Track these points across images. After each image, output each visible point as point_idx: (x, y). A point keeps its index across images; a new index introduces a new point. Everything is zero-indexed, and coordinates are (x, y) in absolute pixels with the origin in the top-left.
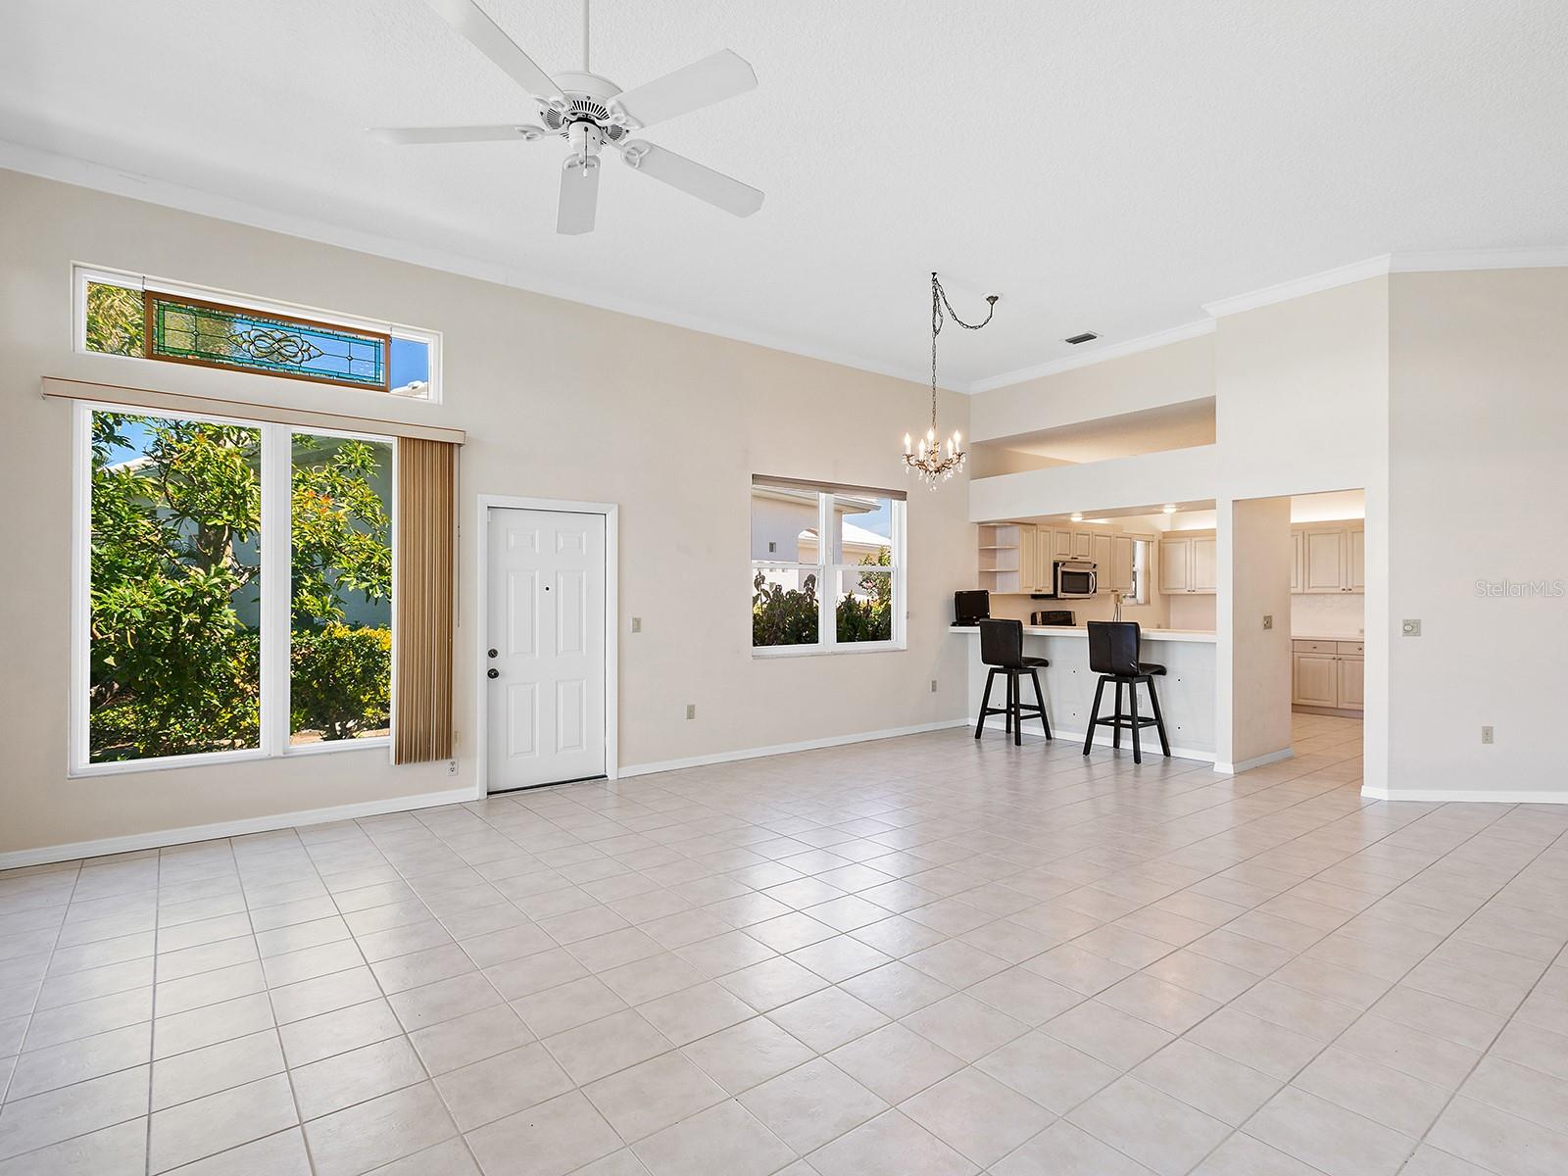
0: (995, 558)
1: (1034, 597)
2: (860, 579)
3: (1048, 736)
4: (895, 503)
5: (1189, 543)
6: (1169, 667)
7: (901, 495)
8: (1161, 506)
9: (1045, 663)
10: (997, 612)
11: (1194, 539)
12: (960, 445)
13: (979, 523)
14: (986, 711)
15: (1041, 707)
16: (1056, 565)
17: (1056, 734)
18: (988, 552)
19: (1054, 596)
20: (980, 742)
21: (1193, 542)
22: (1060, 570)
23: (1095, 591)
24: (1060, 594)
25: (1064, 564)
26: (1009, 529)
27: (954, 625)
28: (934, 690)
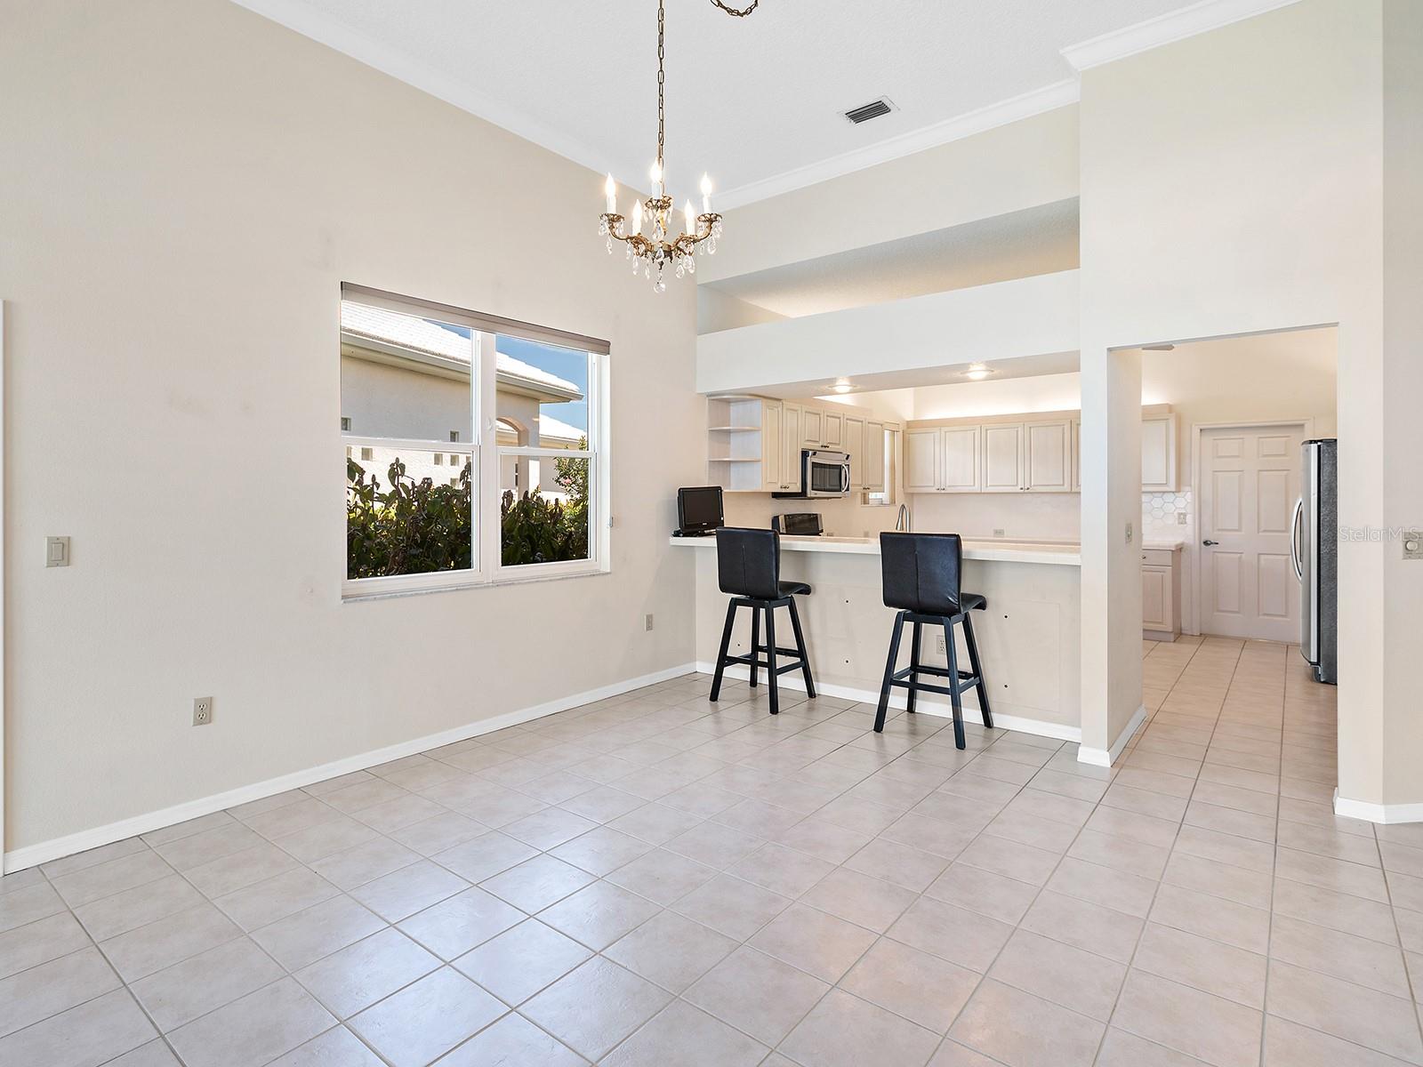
0: (729, 443)
1: (776, 495)
2: (557, 473)
3: (811, 694)
4: (593, 357)
5: (937, 434)
6: (991, 597)
7: (603, 347)
8: (964, 367)
9: (806, 590)
10: (734, 518)
11: (944, 429)
12: (711, 201)
13: (710, 395)
14: (724, 660)
15: (801, 652)
16: (805, 454)
17: (821, 688)
18: (721, 435)
19: (802, 495)
20: (716, 707)
21: (943, 433)
22: (810, 460)
23: (848, 490)
24: (810, 493)
25: (815, 454)
26: (749, 405)
27: (677, 534)
28: (649, 628)
